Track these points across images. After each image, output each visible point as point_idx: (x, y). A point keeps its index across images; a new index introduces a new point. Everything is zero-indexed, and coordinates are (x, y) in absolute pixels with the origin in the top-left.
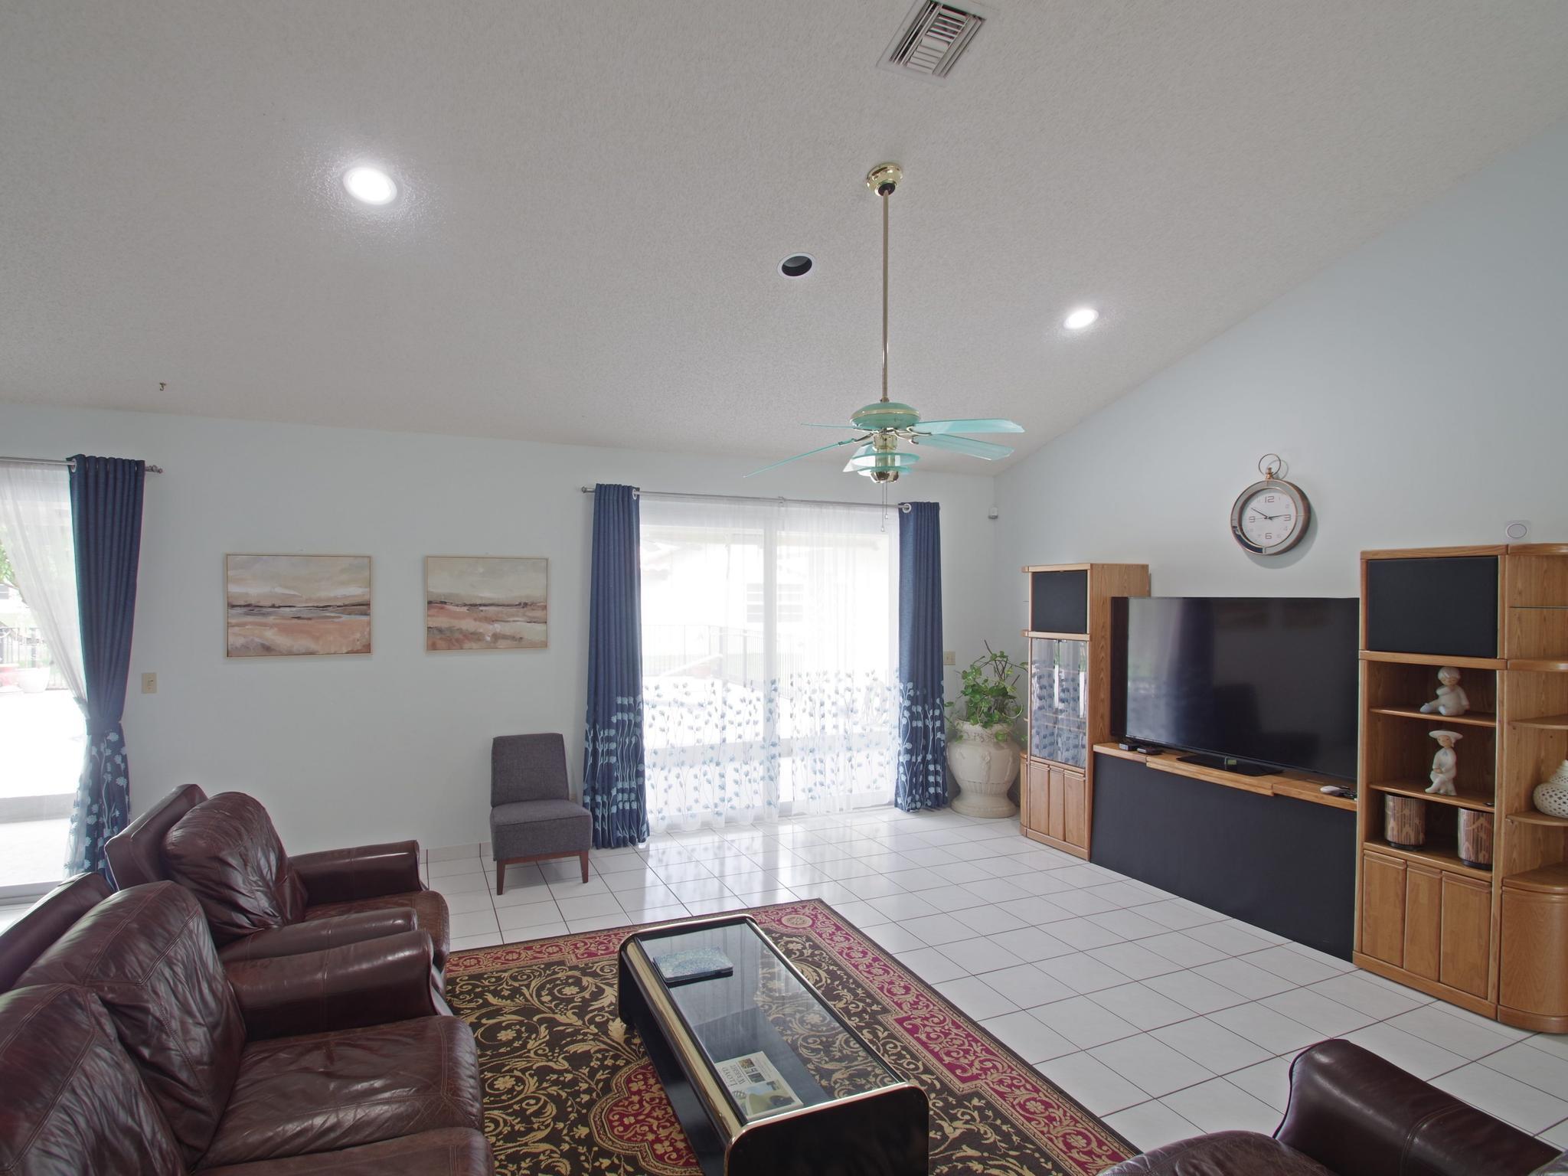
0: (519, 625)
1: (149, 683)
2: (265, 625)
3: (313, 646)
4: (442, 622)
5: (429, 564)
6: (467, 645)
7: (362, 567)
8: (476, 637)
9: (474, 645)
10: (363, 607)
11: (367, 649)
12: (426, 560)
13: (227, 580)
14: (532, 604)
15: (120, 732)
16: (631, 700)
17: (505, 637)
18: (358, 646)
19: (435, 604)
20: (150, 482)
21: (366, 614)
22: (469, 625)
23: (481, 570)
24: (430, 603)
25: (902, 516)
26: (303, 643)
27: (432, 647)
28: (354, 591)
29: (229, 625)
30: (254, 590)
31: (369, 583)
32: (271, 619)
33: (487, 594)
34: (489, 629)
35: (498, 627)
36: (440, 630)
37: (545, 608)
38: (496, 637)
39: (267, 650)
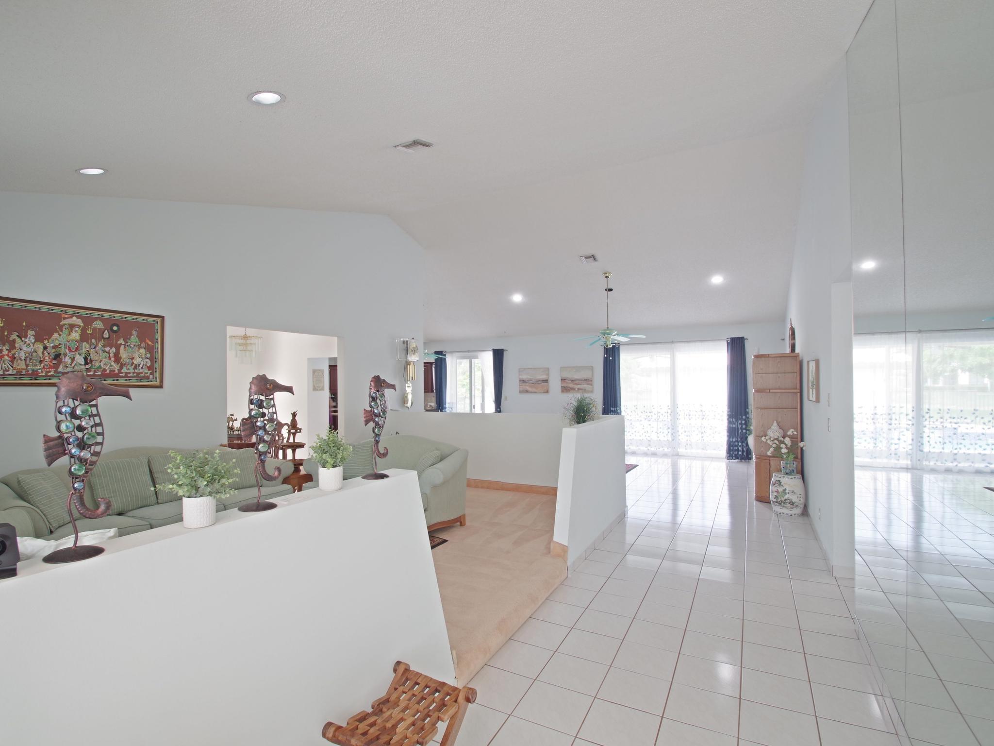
0: (584, 386)
1: (506, 398)
2: (525, 385)
3: (536, 391)
4: (565, 385)
5: (562, 369)
6: (571, 391)
7: (547, 370)
8: (573, 389)
9: (572, 391)
10: (546, 381)
11: (547, 392)
12: (561, 367)
13: (519, 375)
14: (588, 380)
15: (500, 409)
16: (615, 409)
17: (581, 389)
18: (546, 391)
19: (563, 380)
20: (505, 354)
21: (547, 383)
22: (571, 385)
23: (574, 370)
24: (562, 380)
25: (728, 343)
26: (534, 390)
27: (563, 391)
28: (544, 377)
29: (520, 385)
30: (525, 377)
31: (548, 375)
32: (527, 384)
33: (575, 377)
34: (577, 387)
35: (579, 386)
36: (564, 387)
37: (591, 381)
38: (579, 389)
39: (527, 391)
